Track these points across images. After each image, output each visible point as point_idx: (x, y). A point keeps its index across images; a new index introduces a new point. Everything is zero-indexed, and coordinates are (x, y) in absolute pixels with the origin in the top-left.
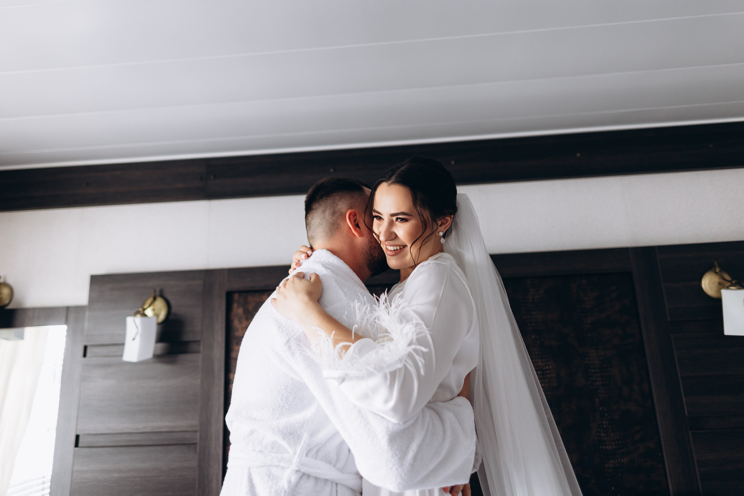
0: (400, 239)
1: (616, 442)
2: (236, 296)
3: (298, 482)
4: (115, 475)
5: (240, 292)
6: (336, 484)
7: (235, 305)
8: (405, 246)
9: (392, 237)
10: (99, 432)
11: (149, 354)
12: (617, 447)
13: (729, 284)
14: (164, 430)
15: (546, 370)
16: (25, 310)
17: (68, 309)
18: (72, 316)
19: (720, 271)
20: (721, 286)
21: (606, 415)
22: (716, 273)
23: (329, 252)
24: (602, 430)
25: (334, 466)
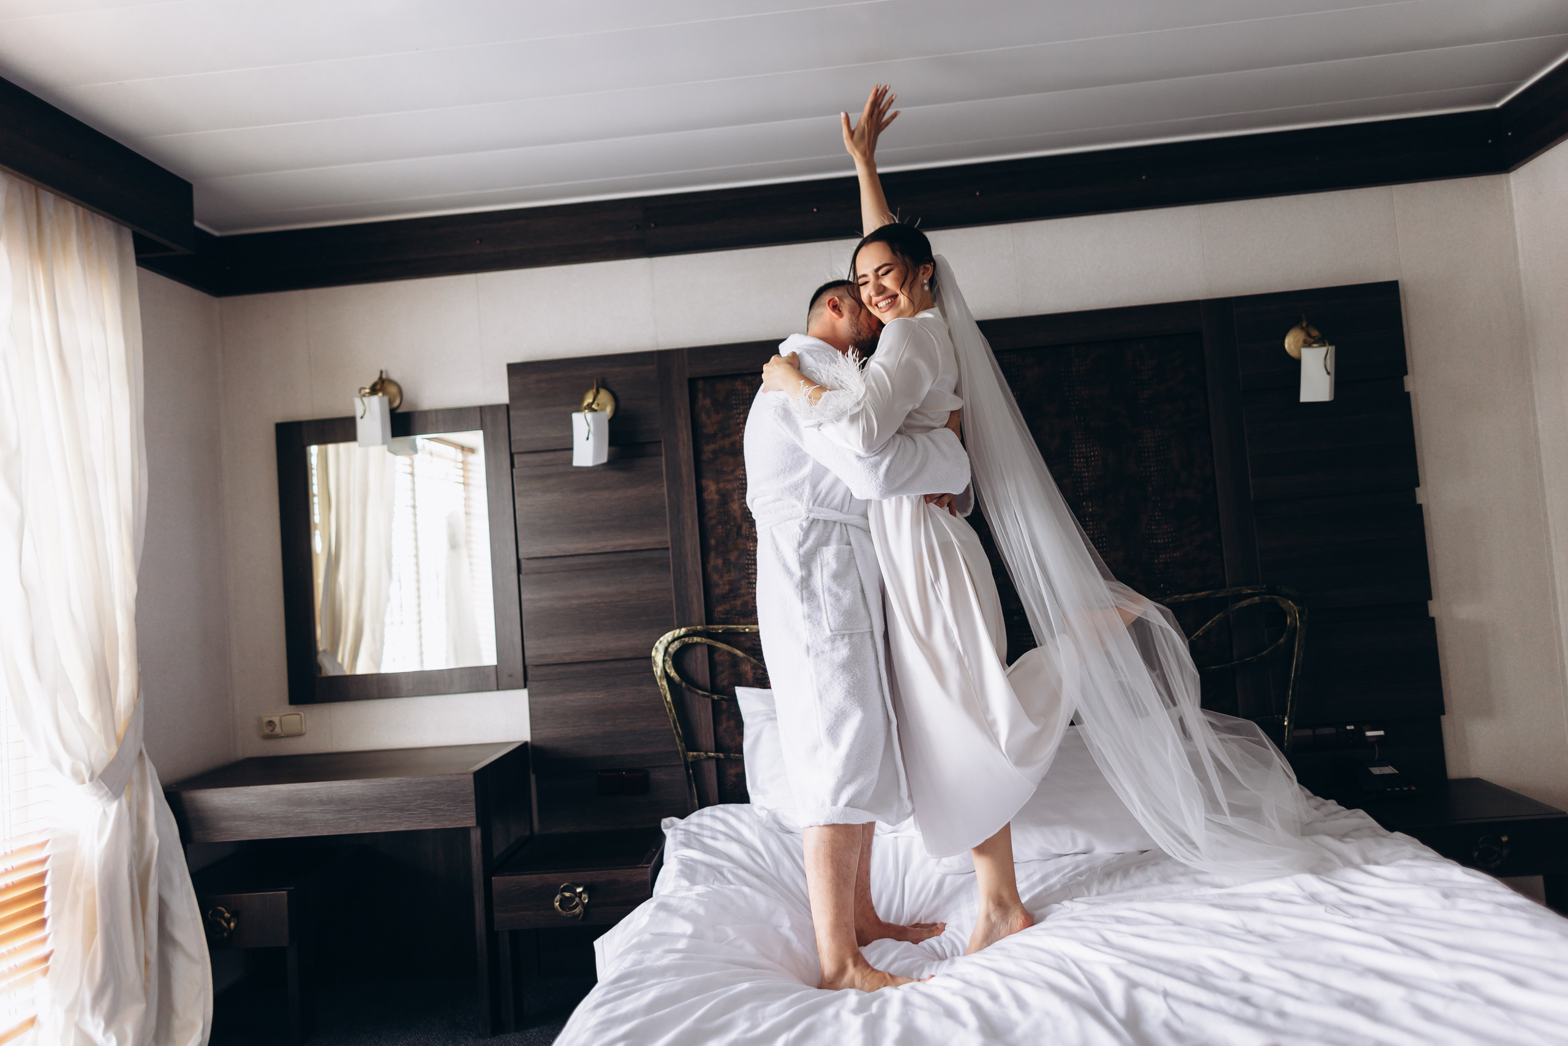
0: (890, 289)
1: (1169, 535)
2: (700, 384)
3: (810, 527)
4: (574, 602)
5: (705, 379)
6: (845, 525)
7: (700, 396)
8: (896, 296)
9: (881, 290)
10: (548, 555)
11: (604, 459)
12: (1170, 540)
13: (1312, 340)
14: (627, 549)
15: (1091, 457)
16: (425, 413)
17: (482, 409)
18: (488, 419)
19: (1307, 326)
20: (1307, 344)
21: (1160, 505)
22: (1303, 328)
23: (815, 338)
24: (1153, 523)
25: (841, 512)
